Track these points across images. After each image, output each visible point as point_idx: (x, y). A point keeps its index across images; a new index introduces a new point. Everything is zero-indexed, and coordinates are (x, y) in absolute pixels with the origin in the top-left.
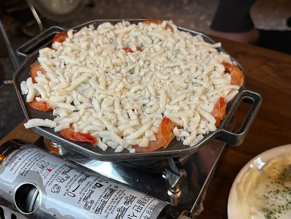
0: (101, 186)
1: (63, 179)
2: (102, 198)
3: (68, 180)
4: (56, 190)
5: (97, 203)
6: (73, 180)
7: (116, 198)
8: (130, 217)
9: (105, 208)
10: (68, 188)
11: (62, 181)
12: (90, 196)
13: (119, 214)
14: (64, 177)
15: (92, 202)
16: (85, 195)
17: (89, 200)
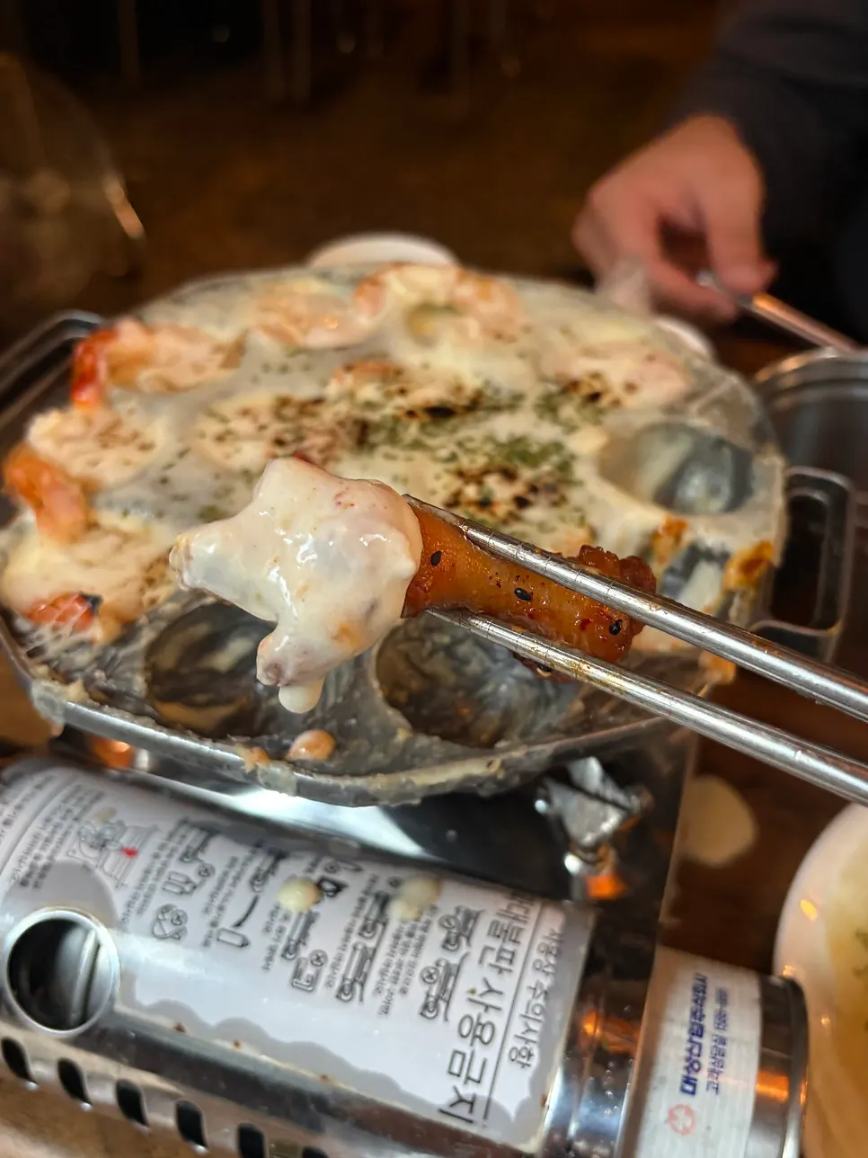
0: (339, 888)
1: (188, 881)
2: (354, 939)
3: (211, 884)
4: (169, 929)
5: (339, 959)
6: (229, 880)
7: (406, 928)
8: (476, 997)
9: (374, 977)
10: (214, 913)
11: (187, 888)
12: (304, 934)
13: (434, 993)
14: (191, 871)
15: (319, 959)
16: (287, 933)
17: (305, 953)
